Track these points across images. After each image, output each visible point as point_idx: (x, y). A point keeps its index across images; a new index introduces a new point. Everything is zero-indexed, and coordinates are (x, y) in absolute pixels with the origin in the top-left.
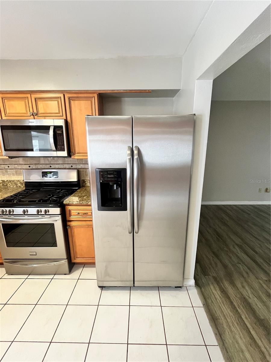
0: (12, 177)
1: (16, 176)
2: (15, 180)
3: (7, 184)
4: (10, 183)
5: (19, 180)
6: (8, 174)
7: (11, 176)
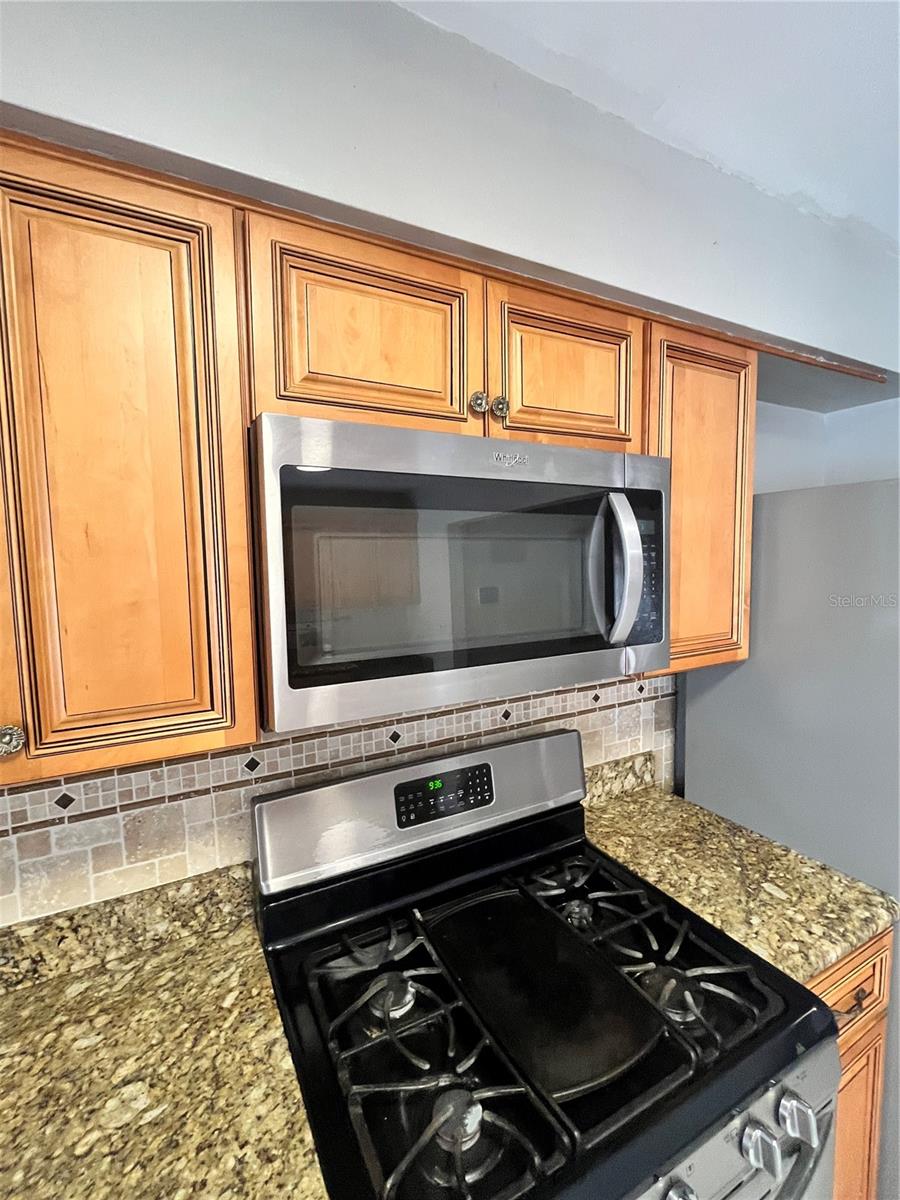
0: (92, 877)
1: (126, 866)
2: (120, 901)
3: (38, 961)
4: (71, 942)
5: (160, 891)
6: (50, 867)
7: (84, 877)
